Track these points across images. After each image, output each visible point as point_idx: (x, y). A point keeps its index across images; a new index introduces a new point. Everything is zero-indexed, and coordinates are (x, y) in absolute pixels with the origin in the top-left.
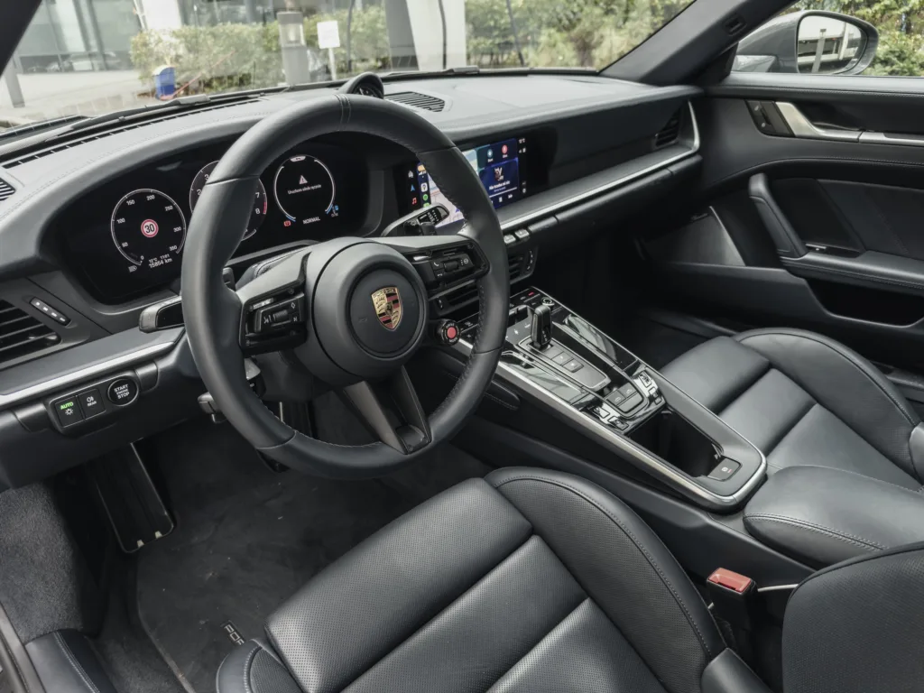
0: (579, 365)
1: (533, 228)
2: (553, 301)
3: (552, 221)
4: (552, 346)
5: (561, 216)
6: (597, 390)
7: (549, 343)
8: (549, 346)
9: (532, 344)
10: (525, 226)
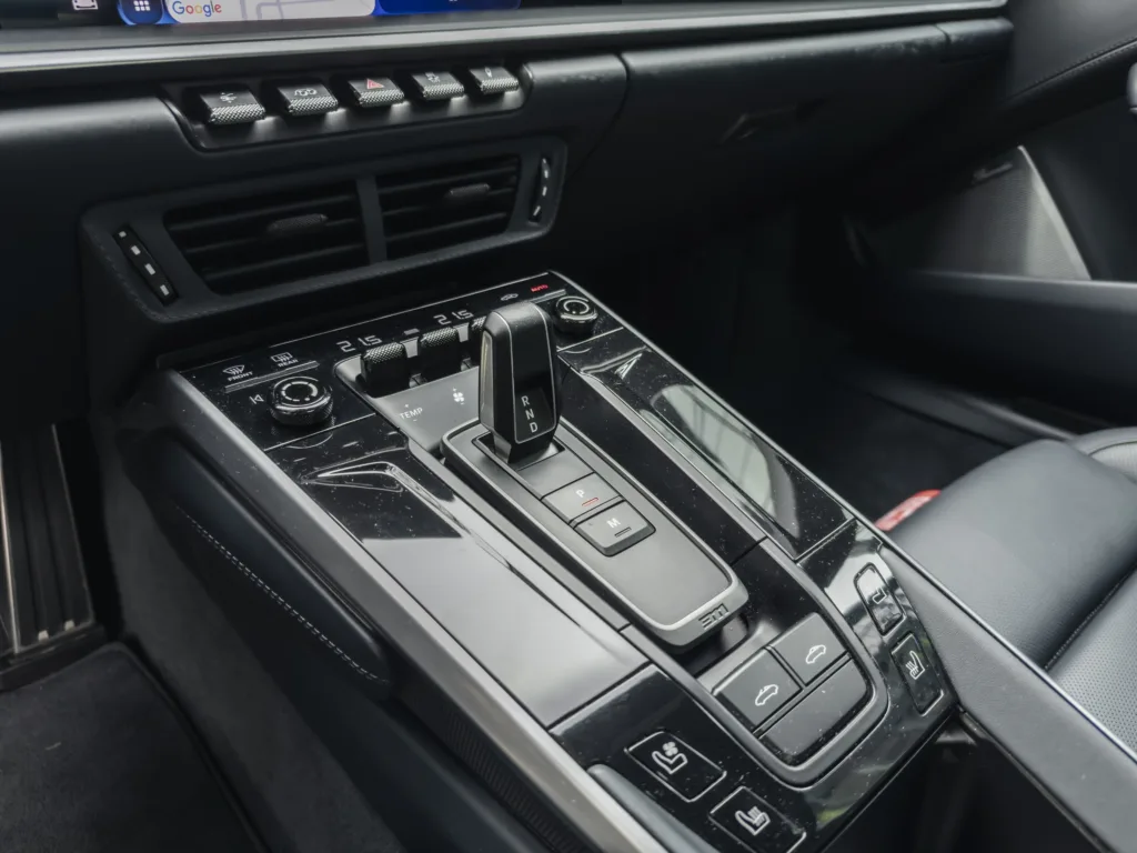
0: (640, 525)
1: (539, 72)
2: (593, 307)
3: (608, 66)
4: (560, 448)
5: (640, 61)
6: (681, 641)
7: (549, 438)
8: (552, 450)
9: (487, 440)
10: (513, 56)
